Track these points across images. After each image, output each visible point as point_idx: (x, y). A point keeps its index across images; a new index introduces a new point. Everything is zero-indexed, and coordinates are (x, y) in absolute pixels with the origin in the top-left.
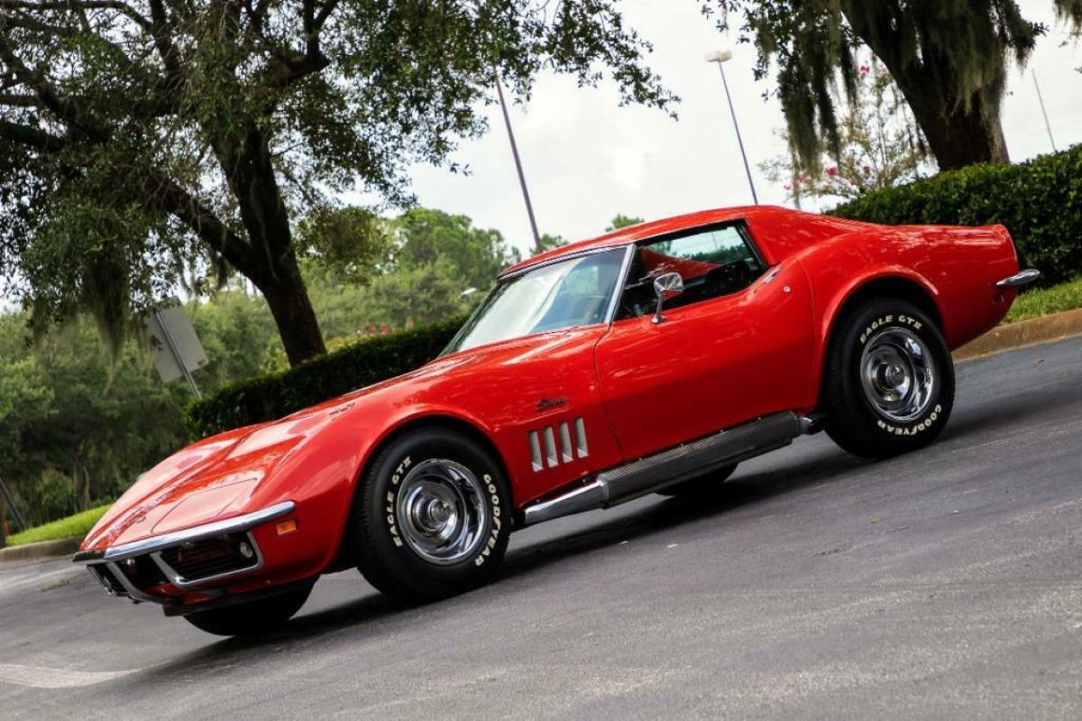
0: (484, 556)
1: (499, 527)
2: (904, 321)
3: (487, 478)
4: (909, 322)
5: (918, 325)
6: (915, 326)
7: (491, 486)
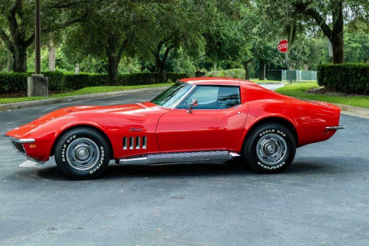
0: (93, 171)
1: (102, 164)
2: (279, 132)
3: (102, 148)
4: (281, 133)
5: (284, 135)
6: (283, 135)
7: (102, 151)
